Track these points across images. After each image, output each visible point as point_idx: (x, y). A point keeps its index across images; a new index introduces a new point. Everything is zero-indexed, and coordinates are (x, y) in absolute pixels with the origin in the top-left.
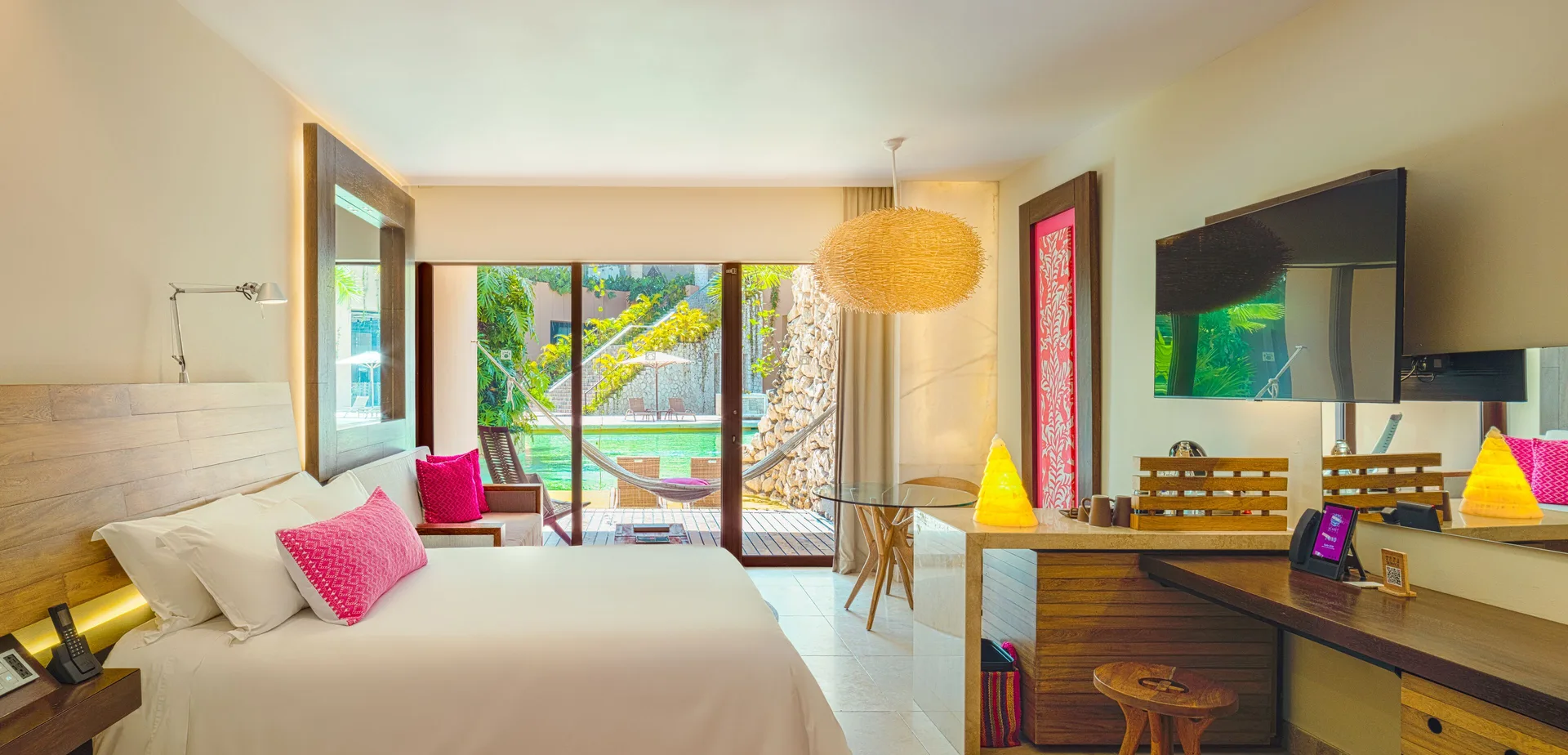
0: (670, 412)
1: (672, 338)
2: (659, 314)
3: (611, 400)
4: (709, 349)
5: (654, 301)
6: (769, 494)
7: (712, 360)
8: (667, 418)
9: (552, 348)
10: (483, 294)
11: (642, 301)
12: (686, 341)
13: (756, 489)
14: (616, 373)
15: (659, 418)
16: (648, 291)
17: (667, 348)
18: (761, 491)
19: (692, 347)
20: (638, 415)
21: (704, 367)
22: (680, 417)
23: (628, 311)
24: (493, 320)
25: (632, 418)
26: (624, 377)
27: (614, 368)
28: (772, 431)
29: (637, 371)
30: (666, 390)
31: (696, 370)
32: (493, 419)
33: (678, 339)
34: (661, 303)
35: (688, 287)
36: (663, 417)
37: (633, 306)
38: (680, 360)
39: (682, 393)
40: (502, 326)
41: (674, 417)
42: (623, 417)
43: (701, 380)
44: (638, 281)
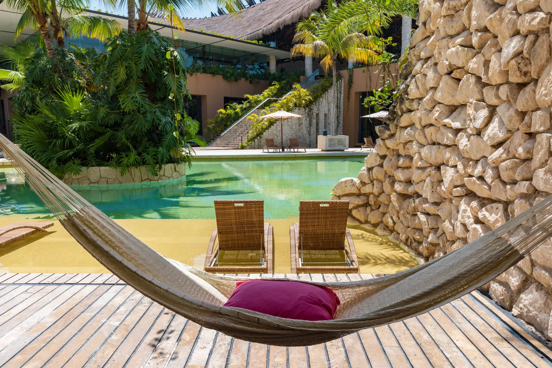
0: (290, 147)
1: (291, 105)
2: (285, 92)
3: (256, 140)
4: (313, 111)
5: (282, 85)
6: (375, 226)
7: (315, 117)
8: (288, 151)
9: (223, 111)
10: (143, 60)
11: (275, 85)
12: (300, 106)
13: (362, 219)
14: (259, 124)
15: (283, 150)
16: (279, 80)
17: (289, 110)
18: (367, 222)
19: (303, 110)
20: (270, 149)
21: (310, 121)
22: (296, 150)
23: (267, 90)
24: (154, 81)
25: (266, 151)
26: (264, 127)
27: (258, 121)
28: (381, 166)
29: (272, 122)
30: (288, 134)
31: (305, 123)
32: (154, 153)
33: (295, 105)
34: (286, 86)
35: (302, 77)
36: (286, 150)
37: (270, 87)
38: (296, 116)
39: (298, 136)
40: (161, 86)
41: (292, 150)
42: (262, 150)
43: (308, 129)
44: (273, 74)
